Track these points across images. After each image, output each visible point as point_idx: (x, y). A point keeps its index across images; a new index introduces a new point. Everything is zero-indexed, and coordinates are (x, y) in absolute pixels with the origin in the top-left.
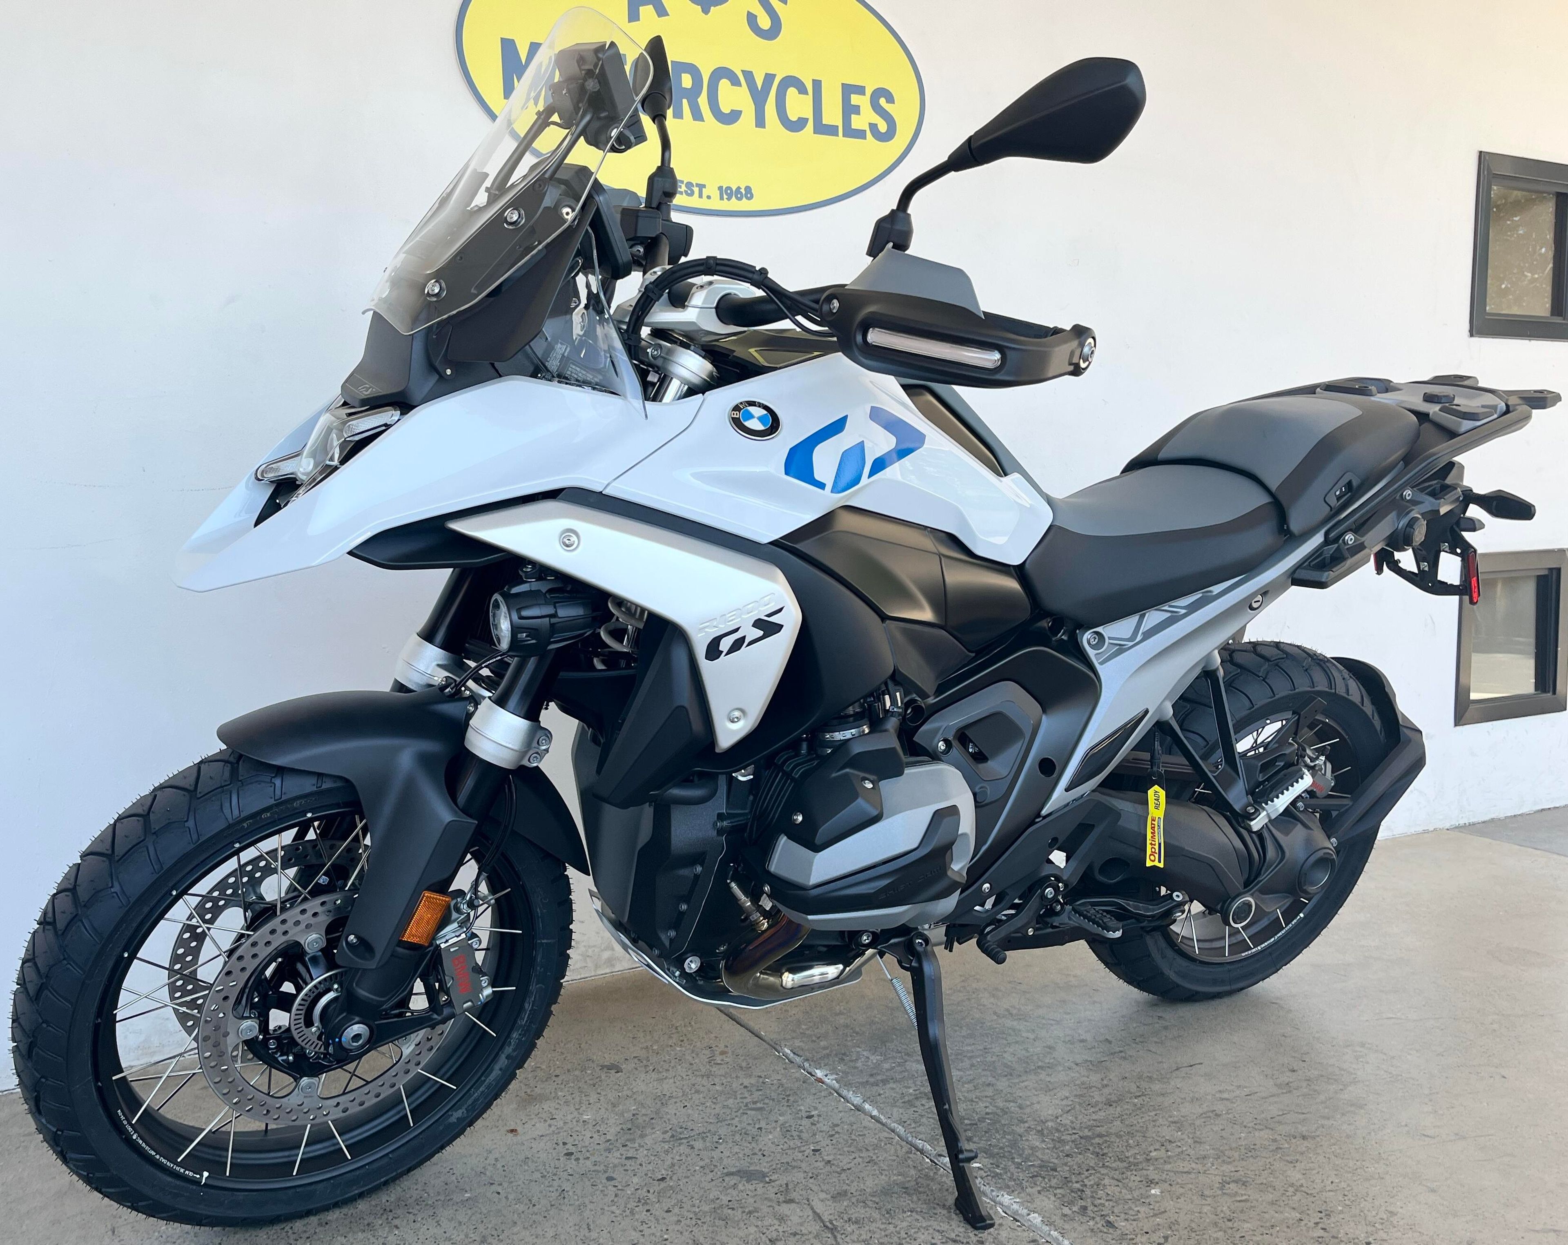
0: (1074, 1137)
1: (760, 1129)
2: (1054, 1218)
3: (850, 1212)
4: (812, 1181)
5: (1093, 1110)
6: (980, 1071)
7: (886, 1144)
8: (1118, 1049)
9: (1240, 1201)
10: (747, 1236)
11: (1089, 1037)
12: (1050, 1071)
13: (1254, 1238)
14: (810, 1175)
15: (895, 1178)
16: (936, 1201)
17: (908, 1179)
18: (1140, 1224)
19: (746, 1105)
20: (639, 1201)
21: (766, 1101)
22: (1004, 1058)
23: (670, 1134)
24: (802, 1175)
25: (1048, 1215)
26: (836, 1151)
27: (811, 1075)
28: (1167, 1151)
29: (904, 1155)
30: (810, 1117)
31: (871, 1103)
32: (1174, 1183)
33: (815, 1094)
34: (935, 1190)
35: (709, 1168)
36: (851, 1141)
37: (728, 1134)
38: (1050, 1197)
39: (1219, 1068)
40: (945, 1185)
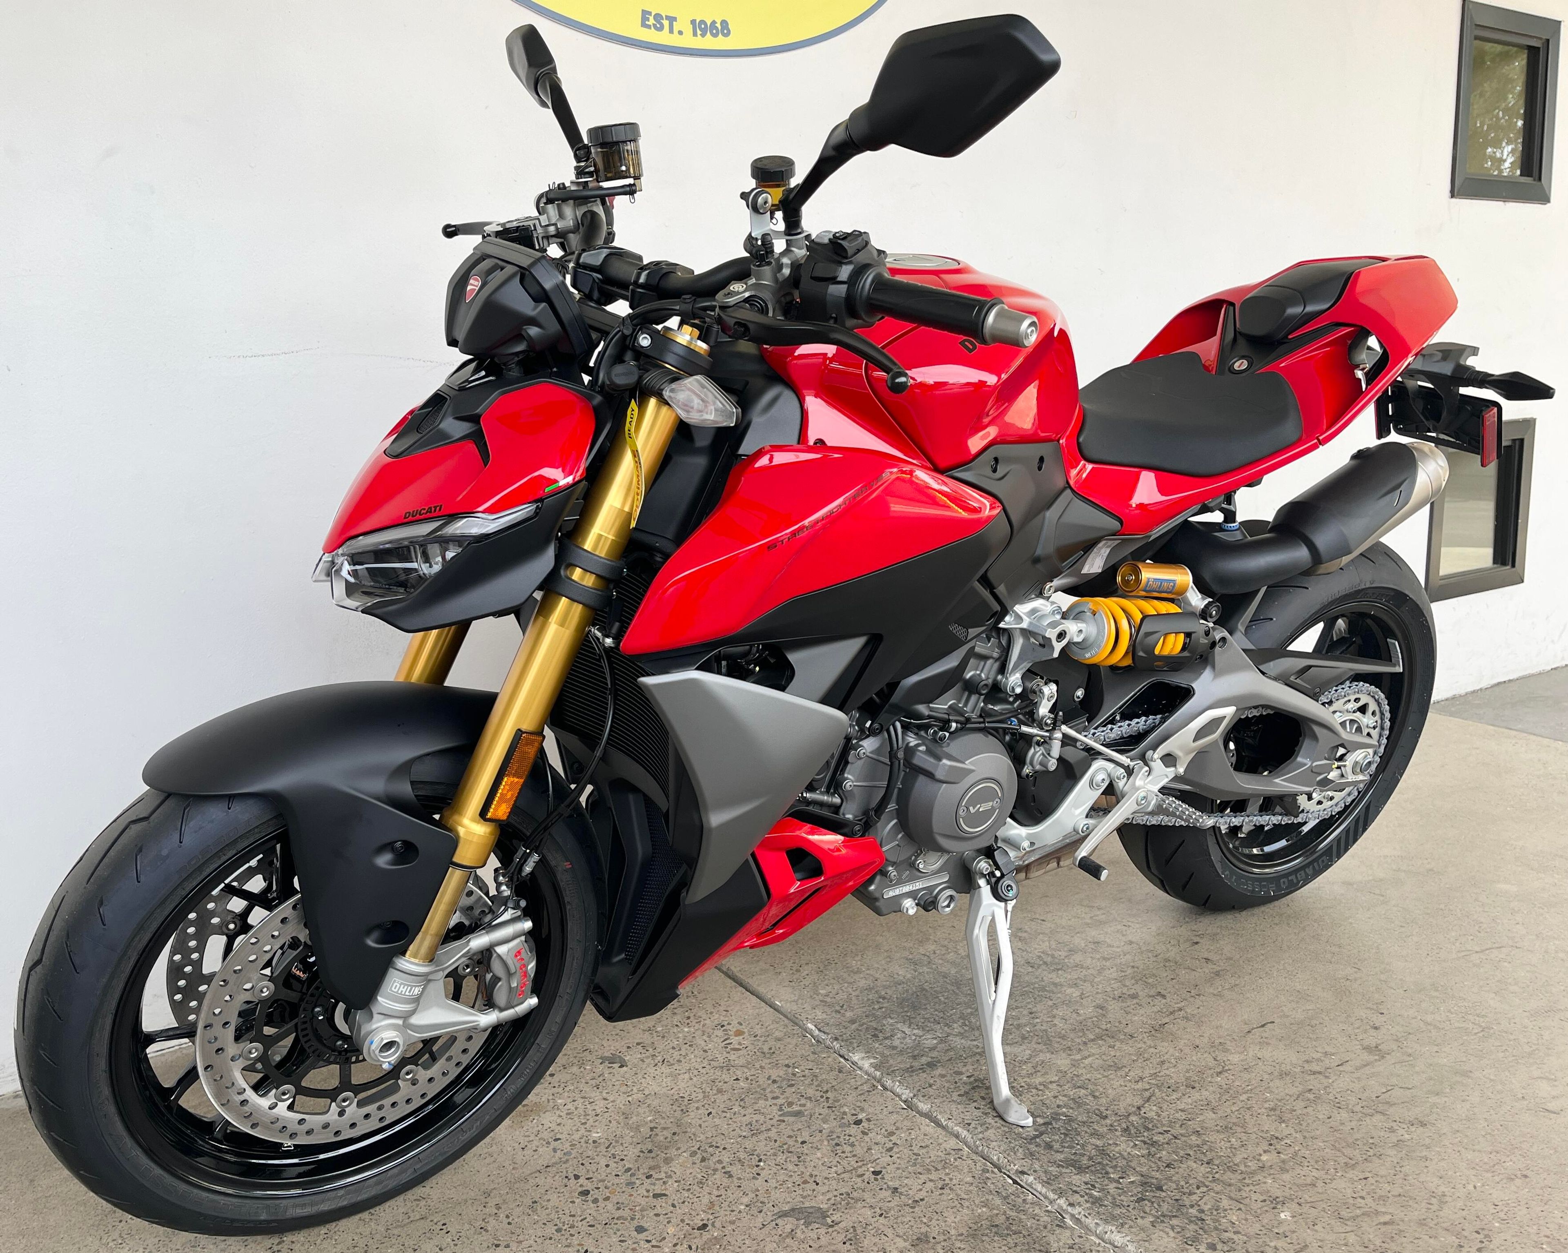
0: (1166, 1135)
1: (803, 1142)
4: (882, 1220)
5: (1175, 1096)
7: (955, 1159)
8: (1176, 1007)
9: (1385, 1223)
11: (1139, 989)
12: (1111, 1041)
14: (879, 1212)
15: (979, 1211)
16: (1036, 1245)
17: (995, 1212)
19: (781, 1109)
21: (803, 1101)
22: (1055, 1025)
23: (699, 1156)
24: (869, 1213)
26: (900, 1171)
27: (845, 1059)
28: (1279, 1153)
29: (981, 1175)
30: (858, 1122)
31: (923, 1096)
32: (1302, 1201)
33: (856, 1088)
34: (1032, 1227)
35: (756, 1206)
36: (915, 1157)
37: (768, 1154)
38: (1167, 1230)
39: (1295, 1027)
40: (1042, 1219)
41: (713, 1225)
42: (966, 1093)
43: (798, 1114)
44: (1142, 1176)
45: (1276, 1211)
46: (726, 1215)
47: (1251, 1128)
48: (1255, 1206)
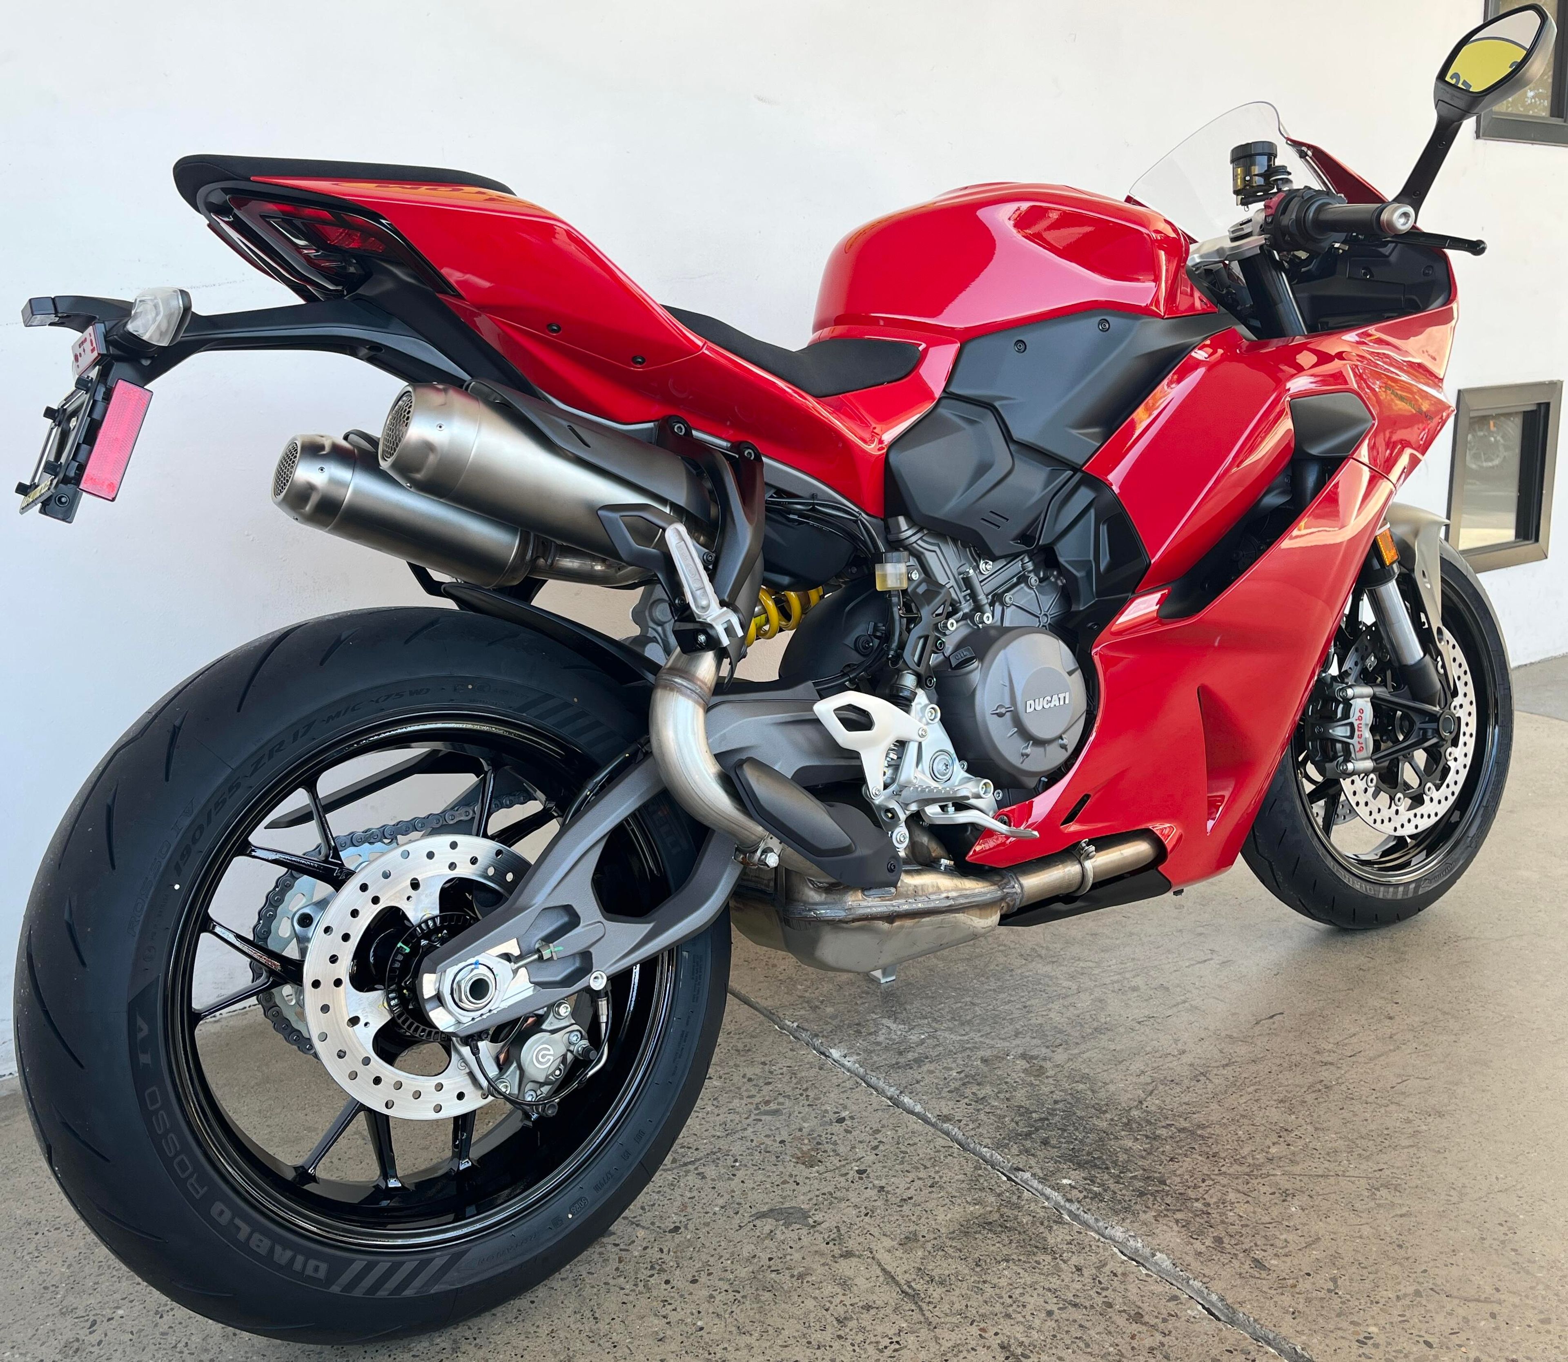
0: (1170, 1129)
1: (782, 1142)
2: (1189, 1259)
3: (930, 1268)
4: (867, 1219)
5: (1179, 1089)
6: (1028, 1039)
7: (945, 1157)
8: (1179, 999)
9: (1401, 1216)
10: (807, 1314)
11: (1139, 981)
13: (1437, 1271)
14: (864, 1211)
15: (972, 1209)
16: (1033, 1242)
17: (989, 1209)
18: (1296, 1262)
19: (757, 1108)
20: (652, 1268)
21: (781, 1099)
22: (1051, 1019)
24: (853, 1212)
25: (1178, 1254)
26: (887, 1170)
27: (826, 1056)
28: (1288, 1145)
29: (973, 1172)
30: (841, 1120)
31: (910, 1093)
32: (1313, 1193)
33: (838, 1085)
34: (1027, 1223)
35: (732, 1207)
36: (902, 1155)
37: (744, 1154)
38: (1171, 1224)
39: (1304, 1018)
40: (1038, 1216)
41: (686, 1227)
42: (957, 1089)
43: (775, 1112)
44: (1144, 1170)
45: (1286, 1203)
46: (700, 1217)
47: (1258, 1120)
48: (1263, 1199)
